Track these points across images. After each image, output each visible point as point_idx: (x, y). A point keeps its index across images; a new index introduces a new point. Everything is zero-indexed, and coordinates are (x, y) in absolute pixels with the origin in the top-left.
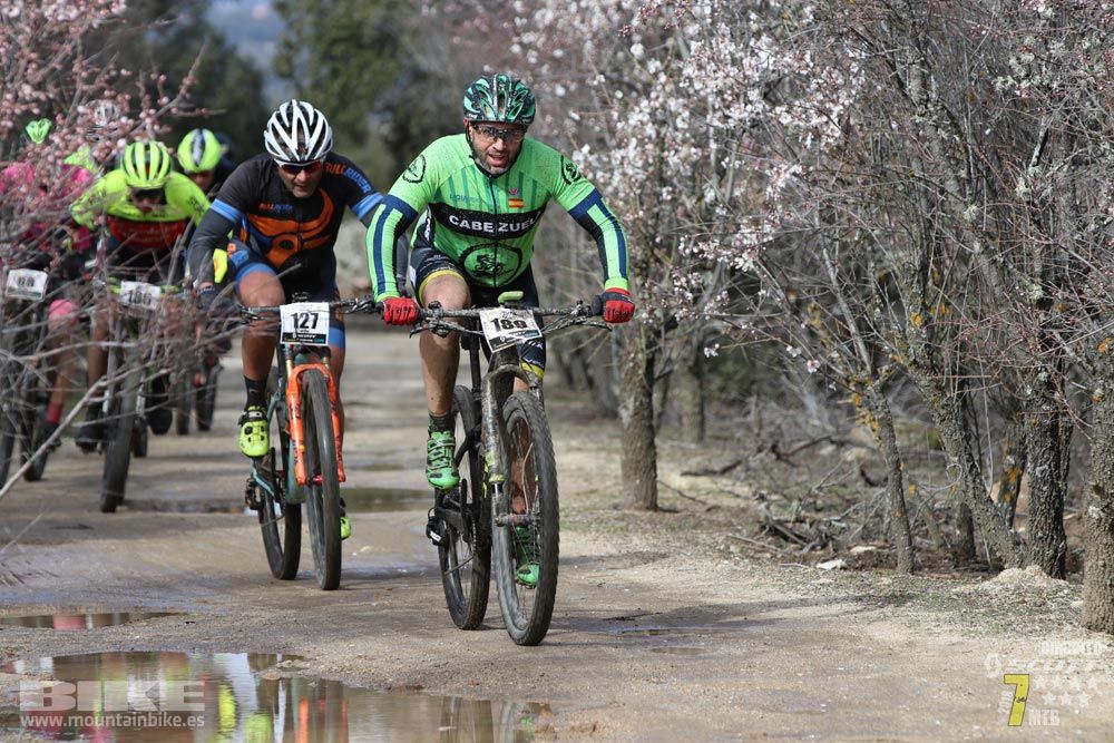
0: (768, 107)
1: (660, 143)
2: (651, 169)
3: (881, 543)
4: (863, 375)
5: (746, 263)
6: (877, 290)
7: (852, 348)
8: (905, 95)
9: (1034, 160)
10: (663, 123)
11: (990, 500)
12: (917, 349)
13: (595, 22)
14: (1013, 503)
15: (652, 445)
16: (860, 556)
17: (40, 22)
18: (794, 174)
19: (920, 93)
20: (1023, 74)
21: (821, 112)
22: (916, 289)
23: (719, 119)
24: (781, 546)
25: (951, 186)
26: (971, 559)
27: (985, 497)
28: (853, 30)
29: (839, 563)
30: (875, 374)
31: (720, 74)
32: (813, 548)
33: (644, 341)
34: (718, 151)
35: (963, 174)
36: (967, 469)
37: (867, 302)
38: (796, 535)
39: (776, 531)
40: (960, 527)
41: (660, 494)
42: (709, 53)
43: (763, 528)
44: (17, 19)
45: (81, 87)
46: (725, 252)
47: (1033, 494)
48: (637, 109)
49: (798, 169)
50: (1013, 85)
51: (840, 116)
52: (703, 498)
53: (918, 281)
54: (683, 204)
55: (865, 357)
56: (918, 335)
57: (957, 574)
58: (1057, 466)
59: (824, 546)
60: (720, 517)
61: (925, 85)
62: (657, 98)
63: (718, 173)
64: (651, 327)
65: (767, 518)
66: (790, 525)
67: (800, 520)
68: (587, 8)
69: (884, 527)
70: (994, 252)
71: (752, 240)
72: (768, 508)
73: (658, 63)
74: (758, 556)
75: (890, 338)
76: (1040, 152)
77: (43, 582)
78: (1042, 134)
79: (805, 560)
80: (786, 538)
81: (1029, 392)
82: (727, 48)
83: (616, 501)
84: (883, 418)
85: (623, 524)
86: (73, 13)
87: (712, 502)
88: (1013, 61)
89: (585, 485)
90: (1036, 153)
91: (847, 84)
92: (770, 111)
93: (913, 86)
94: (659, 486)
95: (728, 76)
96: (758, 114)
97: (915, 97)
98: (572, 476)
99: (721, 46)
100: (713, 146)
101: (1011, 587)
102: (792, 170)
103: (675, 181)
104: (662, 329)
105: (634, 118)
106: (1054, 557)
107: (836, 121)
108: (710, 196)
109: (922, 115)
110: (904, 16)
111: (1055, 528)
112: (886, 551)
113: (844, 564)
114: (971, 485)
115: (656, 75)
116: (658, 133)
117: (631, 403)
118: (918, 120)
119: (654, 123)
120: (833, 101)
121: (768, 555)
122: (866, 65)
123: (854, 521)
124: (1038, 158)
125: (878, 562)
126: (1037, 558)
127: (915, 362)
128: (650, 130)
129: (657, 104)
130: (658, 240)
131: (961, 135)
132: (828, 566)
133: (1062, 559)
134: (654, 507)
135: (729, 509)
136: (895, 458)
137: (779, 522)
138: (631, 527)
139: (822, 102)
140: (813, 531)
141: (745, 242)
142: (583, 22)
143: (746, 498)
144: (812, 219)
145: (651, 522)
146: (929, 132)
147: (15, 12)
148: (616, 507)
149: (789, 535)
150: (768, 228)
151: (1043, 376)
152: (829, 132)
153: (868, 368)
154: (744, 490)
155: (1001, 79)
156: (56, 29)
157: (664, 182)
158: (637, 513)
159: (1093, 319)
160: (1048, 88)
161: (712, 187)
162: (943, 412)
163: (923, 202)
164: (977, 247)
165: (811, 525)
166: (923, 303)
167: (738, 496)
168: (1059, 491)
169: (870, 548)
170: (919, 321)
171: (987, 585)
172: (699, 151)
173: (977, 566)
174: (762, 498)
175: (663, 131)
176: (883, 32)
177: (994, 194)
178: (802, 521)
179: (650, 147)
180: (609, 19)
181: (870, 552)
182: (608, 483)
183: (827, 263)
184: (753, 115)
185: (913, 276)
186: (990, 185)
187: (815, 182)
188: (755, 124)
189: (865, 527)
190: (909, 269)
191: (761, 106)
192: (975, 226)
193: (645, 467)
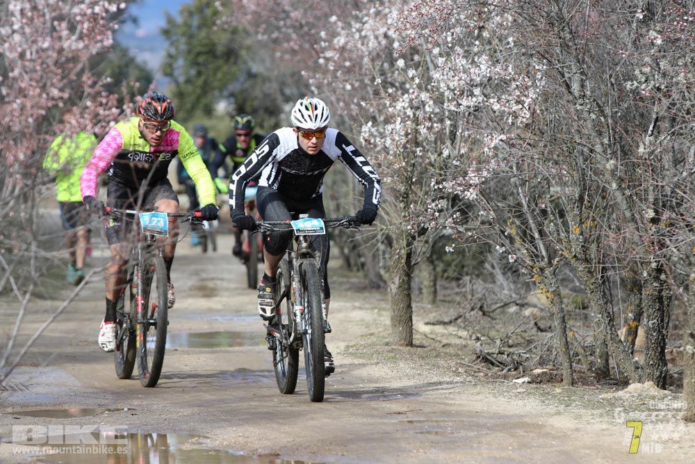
0: (485, 99)
1: (416, 121)
2: (410, 136)
3: (551, 367)
4: (543, 264)
5: (471, 195)
6: (552, 212)
7: (536, 248)
8: (570, 92)
9: (650, 132)
10: (418, 108)
11: (620, 341)
12: (576, 248)
13: (371, 45)
14: (633, 343)
15: (409, 306)
16: (539, 375)
17: (61, 51)
18: (501, 140)
19: (579, 91)
20: (643, 80)
21: (518, 102)
22: (576, 212)
23: (455, 106)
24: (489, 369)
25: (598, 148)
26: (607, 377)
27: (617, 339)
28: (539, 53)
29: (526, 379)
30: (550, 263)
31: (457, 78)
32: (509, 370)
33: (405, 242)
34: (451, 125)
35: (606, 141)
36: (607, 322)
37: (546, 219)
38: (498, 362)
39: (486, 360)
40: (600, 357)
41: (414, 336)
42: (449, 65)
43: (479, 357)
44: (47, 49)
45: (87, 90)
46: (459, 188)
47: (647, 337)
48: (401, 100)
49: (503, 137)
50: (637, 87)
51: (529, 105)
52: (439, 339)
53: (577, 207)
54: (429, 158)
55: (544, 253)
56: (577, 239)
57: (600, 387)
58: (662, 321)
59: (516, 369)
60: (451, 350)
61: (582, 86)
62: (413, 93)
63: (451, 139)
64: (410, 234)
65: (481, 351)
66: (495, 356)
67: (501, 353)
68: (366, 36)
69: (553, 357)
70: (625, 189)
71: (475, 181)
72: (481, 345)
73: (414, 71)
74: (476, 374)
75: (560, 241)
76: (654, 128)
77: (41, 390)
78: (654, 116)
79: (505, 377)
80: (493, 364)
81: (645, 274)
82: (461, 62)
83: (387, 340)
84: (555, 291)
85: (392, 355)
86: (81, 45)
87: (445, 341)
88: (637, 72)
89: (365, 331)
90: (651, 128)
91: (534, 85)
92: (487, 102)
93: (575, 87)
94: (413, 331)
95: (461, 79)
96: (479, 103)
97: (577, 93)
98: (358, 325)
99: (457, 61)
100: (448, 122)
101: (636, 395)
102: (500, 138)
103: (424, 144)
104: (416, 234)
105: (399, 105)
106: (660, 376)
107: (527, 108)
108: (446, 153)
109: (581, 105)
110: (570, 44)
111: (661, 359)
112: (555, 372)
113: (530, 380)
114: (610, 332)
115: (413, 78)
116: (414, 115)
117: (397, 281)
118: (579, 107)
119: (411, 109)
120: (525, 96)
121: (482, 374)
122: (546, 74)
123: (534, 353)
124: (652, 131)
125: (551, 379)
126: (650, 376)
127: (575, 256)
128: (410, 112)
129: (413, 97)
130: (414, 180)
131: (605, 117)
132: (520, 381)
133: (665, 377)
134: (411, 344)
135: (456, 345)
136: (562, 315)
137: (488, 354)
138: (397, 356)
139: (518, 96)
140: (509, 359)
141: (471, 182)
142: (363, 44)
143: (466, 339)
144: (512, 168)
145: (409, 353)
146: (585, 115)
147: (46, 45)
148: (387, 344)
149: (495, 362)
150: (485, 173)
151: (654, 265)
152: (523, 115)
153: (546, 260)
154: (464, 334)
155: (630, 83)
156: (70, 55)
157: (417, 144)
158: (400, 348)
159: (689, 231)
160: (659, 89)
161: (447, 147)
162: (592, 287)
163: (581, 157)
164: (614, 186)
165: (508, 356)
166: (581, 220)
167: (460, 337)
168: (663, 336)
169: (545, 370)
170: (578, 231)
171: (621, 393)
172: (439, 125)
173: (611, 382)
174: (478, 339)
175: (417, 113)
176: (557, 53)
177: (625, 153)
178: (503, 354)
179: (409, 122)
180: (379, 43)
181: (546, 373)
182: (380, 330)
183: (521, 195)
184: (476, 104)
185: (575, 203)
186: (622, 147)
187: (513, 145)
188: (477, 109)
189: (541, 357)
190: (572, 199)
191: (481, 99)
192: (613, 172)
193: (404, 319)
